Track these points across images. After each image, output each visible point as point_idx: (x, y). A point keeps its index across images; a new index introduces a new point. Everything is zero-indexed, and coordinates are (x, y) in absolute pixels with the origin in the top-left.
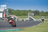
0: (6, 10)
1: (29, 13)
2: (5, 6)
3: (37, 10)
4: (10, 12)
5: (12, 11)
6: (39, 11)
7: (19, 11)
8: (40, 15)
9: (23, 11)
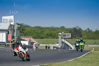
3: (78, 27)
4: (22, 30)
5: (26, 29)
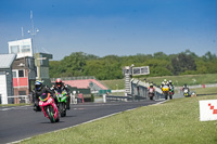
0: (33, 59)
1: (128, 68)
2: (28, 42)
3: (188, 51)
4: (81, 64)
5: (88, 62)
6: (194, 54)
7: (115, 58)
8: (199, 69)
9: (131, 57)
